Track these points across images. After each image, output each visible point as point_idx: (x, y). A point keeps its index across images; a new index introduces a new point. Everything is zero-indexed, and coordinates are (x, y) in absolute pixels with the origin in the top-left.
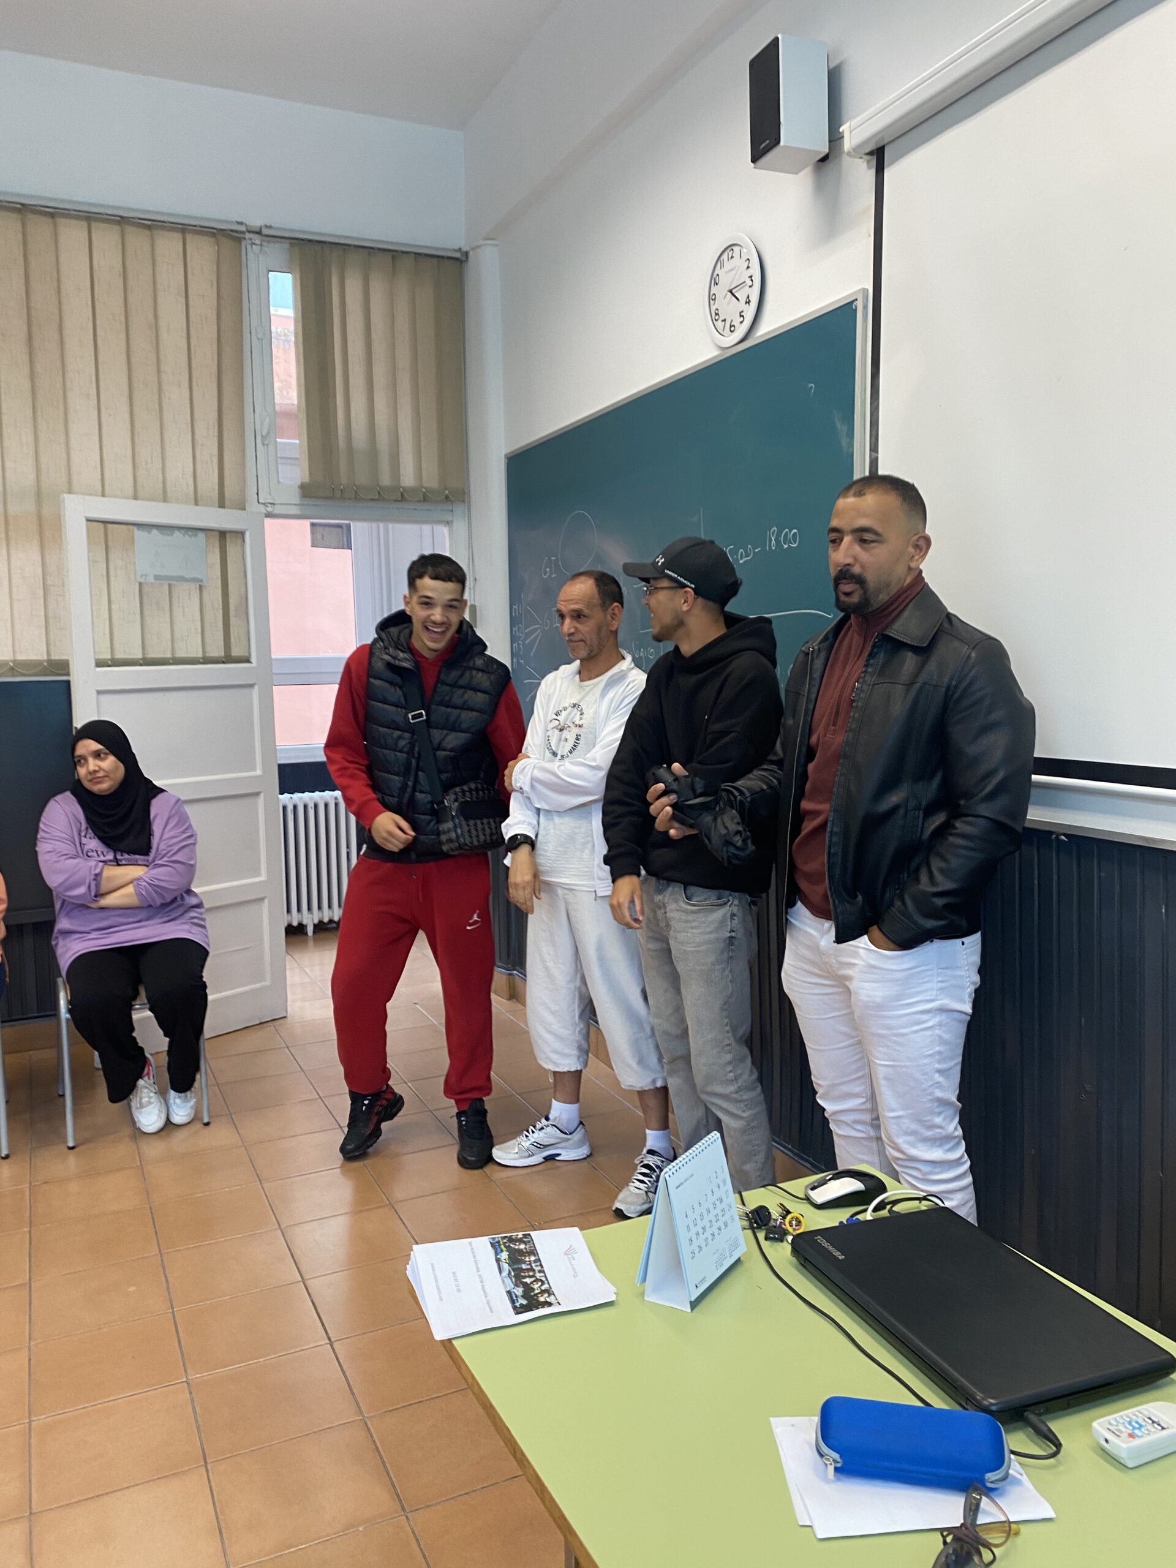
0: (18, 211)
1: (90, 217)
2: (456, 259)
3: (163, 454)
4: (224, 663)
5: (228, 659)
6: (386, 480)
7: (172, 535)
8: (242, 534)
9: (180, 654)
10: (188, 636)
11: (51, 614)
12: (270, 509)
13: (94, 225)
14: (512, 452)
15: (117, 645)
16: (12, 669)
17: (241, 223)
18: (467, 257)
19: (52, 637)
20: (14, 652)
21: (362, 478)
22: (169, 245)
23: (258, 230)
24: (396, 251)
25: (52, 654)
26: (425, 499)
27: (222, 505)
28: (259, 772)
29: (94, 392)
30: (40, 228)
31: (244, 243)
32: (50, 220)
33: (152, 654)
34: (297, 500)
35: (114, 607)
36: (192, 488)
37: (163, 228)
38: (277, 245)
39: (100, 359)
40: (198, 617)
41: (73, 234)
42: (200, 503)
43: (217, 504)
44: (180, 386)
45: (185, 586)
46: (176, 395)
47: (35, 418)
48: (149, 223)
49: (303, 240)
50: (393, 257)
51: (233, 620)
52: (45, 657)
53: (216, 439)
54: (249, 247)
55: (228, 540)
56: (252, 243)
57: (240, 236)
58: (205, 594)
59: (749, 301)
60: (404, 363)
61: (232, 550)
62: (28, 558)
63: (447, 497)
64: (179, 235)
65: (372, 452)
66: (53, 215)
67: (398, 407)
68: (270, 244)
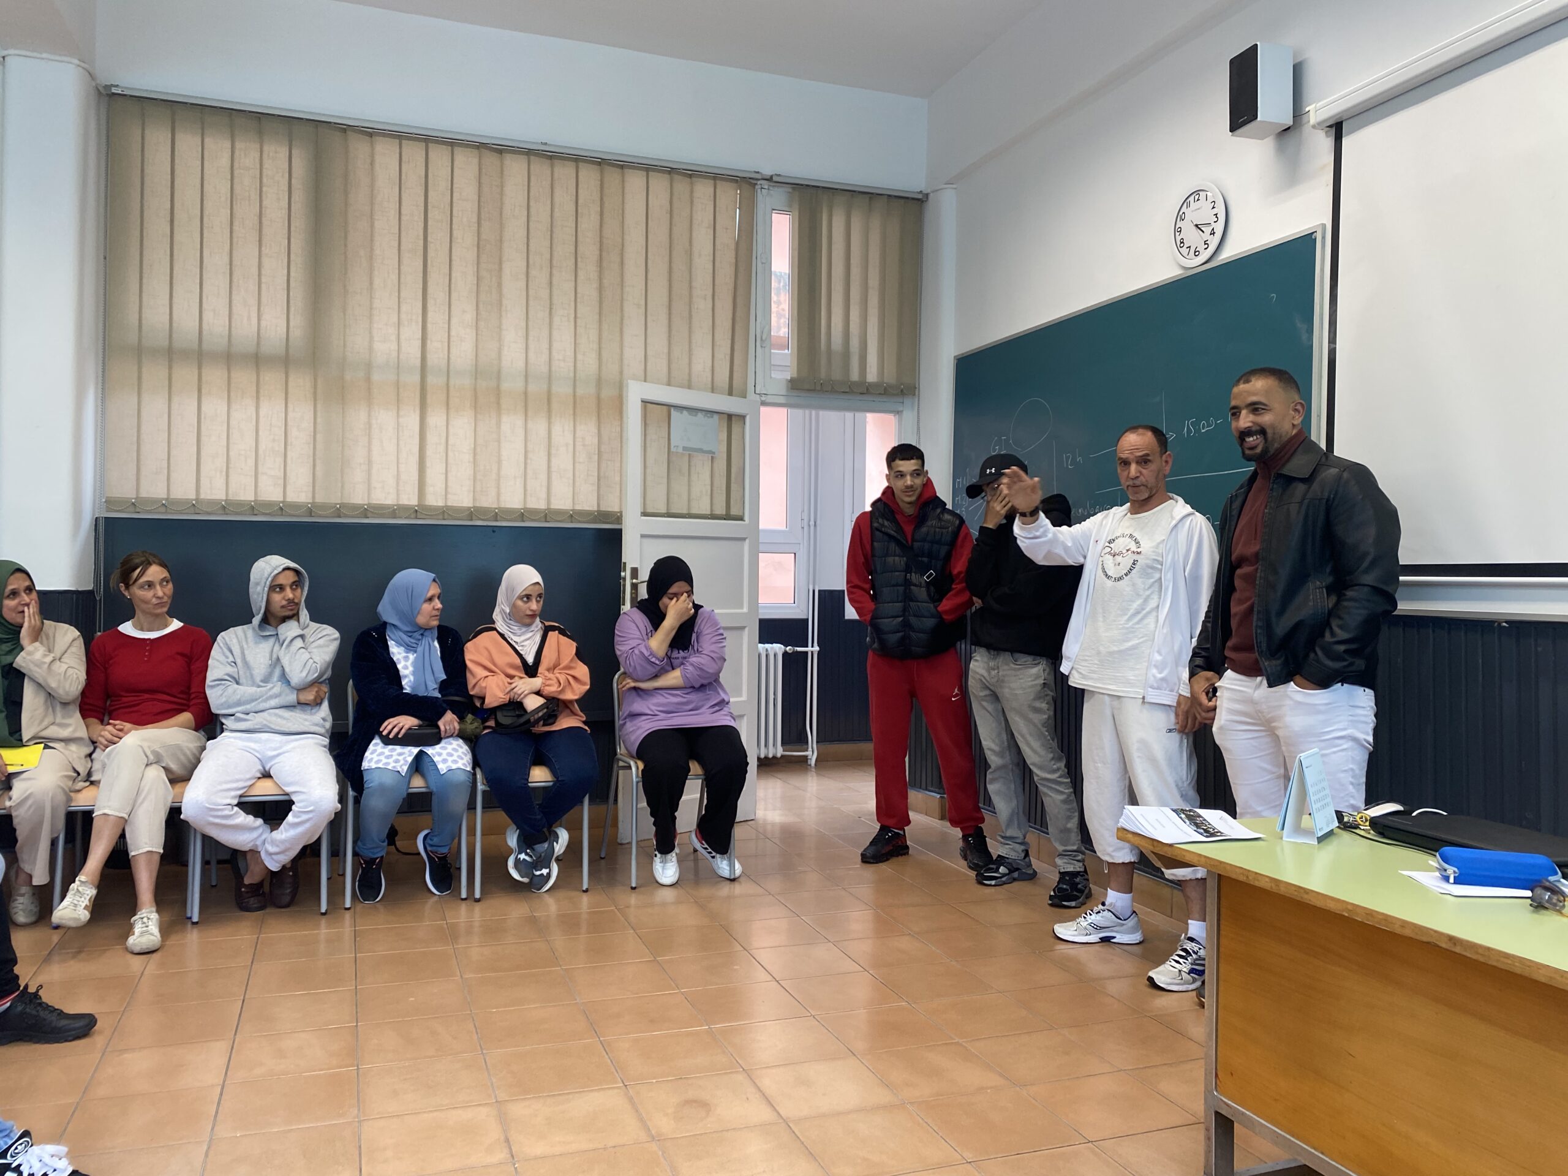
0: (599, 164)
1: (648, 168)
2: (918, 200)
3: (690, 350)
4: (725, 519)
5: (728, 517)
6: (855, 376)
7: (696, 416)
8: (742, 418)
9: (694, 511)
10: (700, 497)
11: (602, 474)
12: (763, 399)
13: (651, 173)
14: (963, 354)
15: (648, 502)
16: (571, 516)
17: (758, 172)
18: (927, 198)
19: (601, 493)
20: (574, 503)
21: (837, 375)
22: (703, 189)
23: (769, 177)
24: (872, 194)
25: (601, 507)
26: (885, 392)
27: (730, 393)
28: (745, 610)
29: (643, 302)
30: (613, 177)
31: (757, 187)
32: (619, 170)
33: (674, 511)
34: (784, 392)
35: (648, 471)
36: (710, 379)
37: (700, 176)
38: (780, 190)
39: (649, 276)
40: (708, 481)
41: (635, 181)
42: (715, 391)
43: (727, 392)
44: (705, 299)
45: (700, 456)
46: (702, 306)
47: (600, 321)
48: (690, 172)
49: (802, 185)
50: (870, 198)
51: (732, 485)
52: (595, 508)
53: (729, 342)
54: (759, 190)
55: (733, 422)
56: (762, 188)
57: (755, 182)
58: (715, 464)
59: (1214, 233)
60: (874, 281)
61: (736, 429)
62: (588, 430)
63: (902, 391)
64: (712, 182)
65: (846, 354)
66: (622, 167)
67: (868, 318)
68: (776, 189)
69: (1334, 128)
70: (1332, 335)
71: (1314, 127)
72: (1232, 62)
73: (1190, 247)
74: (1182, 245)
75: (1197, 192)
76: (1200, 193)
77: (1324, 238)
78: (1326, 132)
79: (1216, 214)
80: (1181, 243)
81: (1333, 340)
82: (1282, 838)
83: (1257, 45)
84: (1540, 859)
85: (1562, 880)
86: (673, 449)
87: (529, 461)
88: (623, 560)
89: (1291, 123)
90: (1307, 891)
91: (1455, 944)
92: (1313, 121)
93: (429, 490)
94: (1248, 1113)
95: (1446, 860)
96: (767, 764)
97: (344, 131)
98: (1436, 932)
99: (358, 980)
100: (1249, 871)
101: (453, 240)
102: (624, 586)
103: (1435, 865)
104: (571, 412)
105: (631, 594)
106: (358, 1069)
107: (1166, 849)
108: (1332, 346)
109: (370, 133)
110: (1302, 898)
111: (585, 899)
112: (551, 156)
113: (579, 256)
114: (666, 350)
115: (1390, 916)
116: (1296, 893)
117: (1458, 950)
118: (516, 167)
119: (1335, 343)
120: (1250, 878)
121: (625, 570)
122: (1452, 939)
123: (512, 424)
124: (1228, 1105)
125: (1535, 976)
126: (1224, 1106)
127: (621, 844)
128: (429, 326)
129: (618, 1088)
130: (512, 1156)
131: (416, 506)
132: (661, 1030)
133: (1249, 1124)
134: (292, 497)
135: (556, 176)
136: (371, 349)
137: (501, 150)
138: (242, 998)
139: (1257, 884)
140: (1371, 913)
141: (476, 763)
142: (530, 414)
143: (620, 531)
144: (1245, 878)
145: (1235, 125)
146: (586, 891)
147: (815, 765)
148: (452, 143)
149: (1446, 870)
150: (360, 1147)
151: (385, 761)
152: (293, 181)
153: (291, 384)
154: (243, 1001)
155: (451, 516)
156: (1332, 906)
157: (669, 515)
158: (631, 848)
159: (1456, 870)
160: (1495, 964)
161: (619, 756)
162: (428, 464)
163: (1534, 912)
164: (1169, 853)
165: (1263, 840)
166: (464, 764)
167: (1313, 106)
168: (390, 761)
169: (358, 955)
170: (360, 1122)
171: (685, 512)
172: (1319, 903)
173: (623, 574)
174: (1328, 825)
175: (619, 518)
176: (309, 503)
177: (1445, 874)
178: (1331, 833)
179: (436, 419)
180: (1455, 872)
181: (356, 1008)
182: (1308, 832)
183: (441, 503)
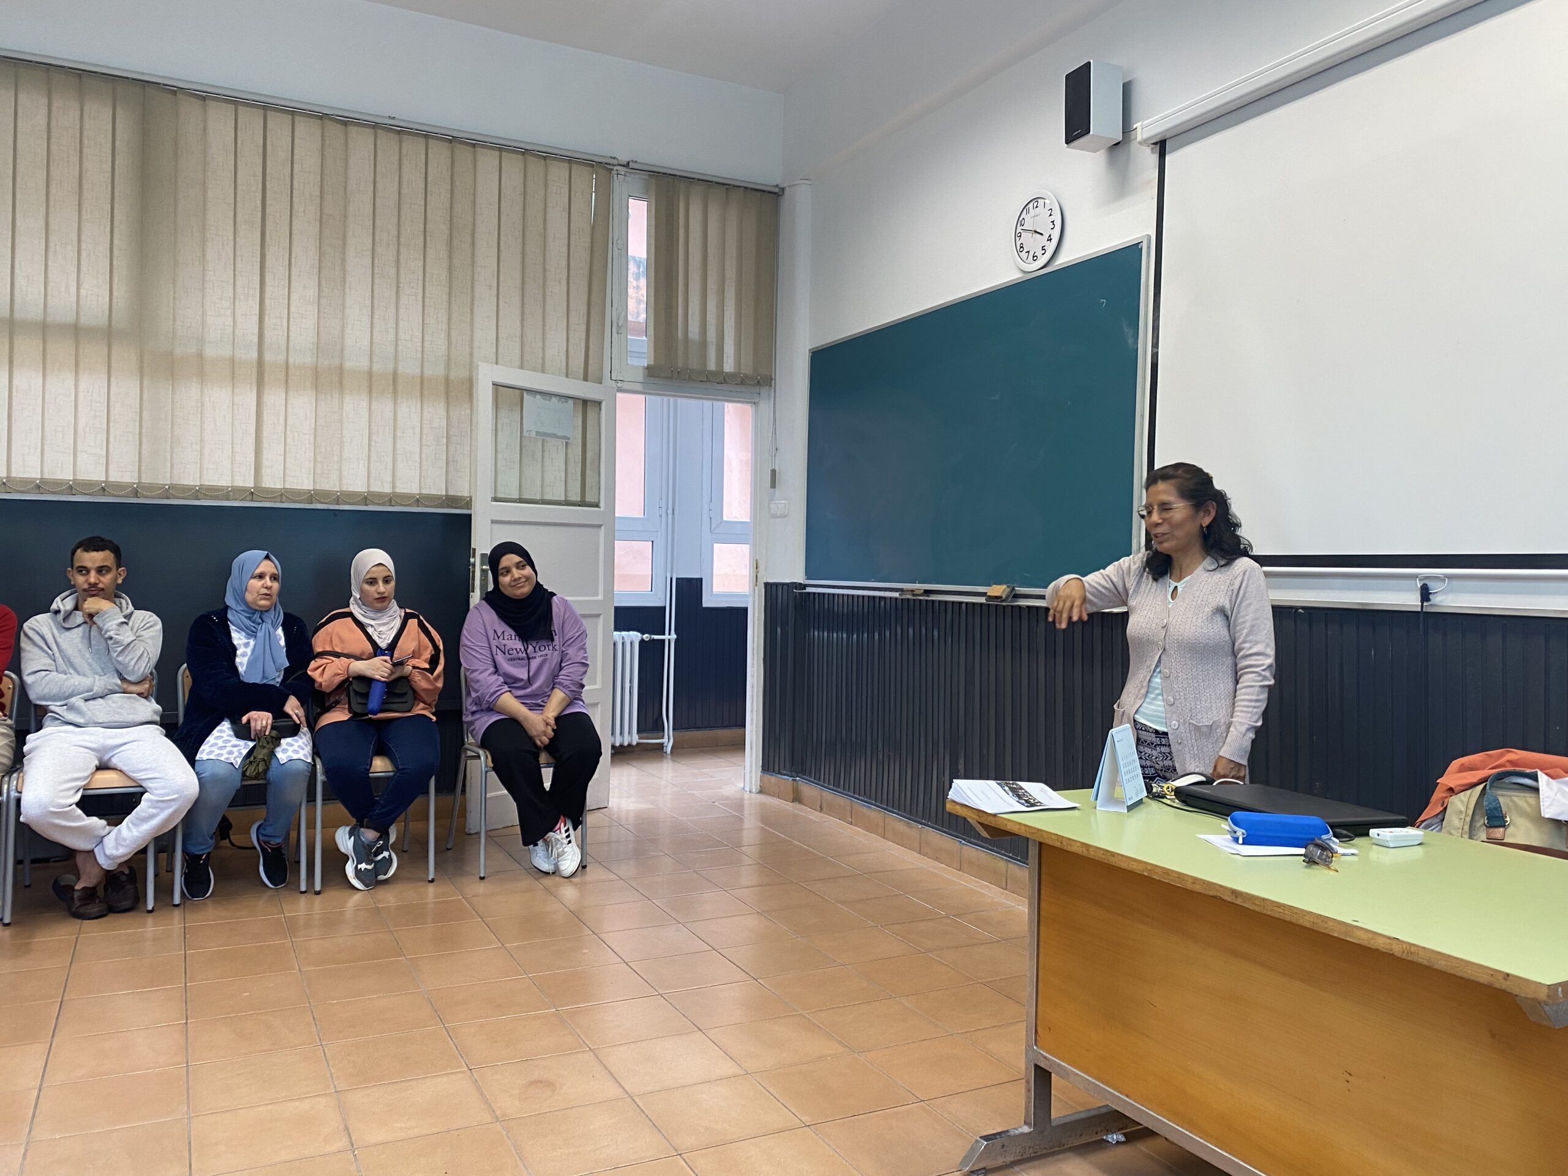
0: (450, 141)
1: (501, 148)
2: (775, 193)
3: (544, 334)
4: (579, 506)
5: (583, 503)
6: (712, 366)
7: (550, 400)
8: (599, 403)
9: (548, 497)
10: (554, 483)
11: (451, 459)
12: (620, 385)
13: (504, 153)
14: (817, 347)
15: (499, 487)
16: (419, 500)
17: (614, 158)
18: (783, 192)
19: (450, 477)
20: (420, 488)
21: (694, 363)
22: (558, 173)
23: (625, 164)
24: (729, 185)
25: (450, 491)
26: (742, 383)
27: (586, 379)
28: (600, 597)
29: (495, 284)
30: (464, 154)
31: (613, 172)
32: (471, 149)
33: (525, 496)
34: (641, 379)
35: (499, 455)
36: (564, 364)
37: (555, 159)
38: (637, 176)
39: (502, 258)
40: (563, 467)
41: (488, 161)
42: (569, 376)
43: (582, 377)
44: (560, 283)
45: (554, 441)
46: (557, 290)
47: (450, 302)
48: (546, 155)
49: (658, 173)
50: (727, 188)
51: (588, 472)
52: (443, 493)
53: (584, 327)
54: (615, 176)
55: (589, 408)
56: (618, 174)
57: (612, 167)
58: (570, 451)
59: (1051, 239)
60: (731, 273)
61: (591, 415)
62: (436, 412)
63: (758, 382)
64: (567, 165)
65: (704, 343)
66: (474, 146)
67: (725, 308)
68: (633, 176)
69: (1159, 146)
70: (1155, 339)
71: (1140, 143)
72: (1067, 77)
73: (1029, 252)
74: (1022, 249)
75: (1036, 199)
76: (1039, 200)
77: (1149, 247)
78: (1152, 149)
79: (1053, 222)
80: (1021, 247)
81: (1155, 345)
82: (1096, 808)
83: (1090, 63)
84: (1315, 820)
85: (1333, 838)
86: (525, 434)
87: (373, 444)
88: (473, 546)
89: (1121, 139)
90: (1113, 854)
91: (1236, 896)
92: (1139, 138)
93: (266, 472)
94: (1063, 1064)
95: (1235, 823)
96: (621, 753)
97: (175, 93)
98: (1221, 886)
99: (188, 976)
100: (1063, 837)
101: (294, 213)
102: (474, 572)
103: (1227, 828)
104: (419, 394)
105: (481, 580)
106: (188, 1066)
107: (991, 819)
108: (1155, 350)
109: (204, 97)
110: (1108, 860)
111: (431, 889)
112: (401, 131)
113: (428, 234)
114: (518, 333)
115: (1183, 874)
116: (1103, 856)
117: (1239, 902)
118: (361, 142)
119: (1157, 347)
120: (1064, 844)
121: (474, 556)
122: (1234, 892)
123: (355, 406)
124: (1045, 1058)
125: (1302, 922)
126: (1042, 1059)
127: (469, 834)
128: (267, 302)
129: (464, 1072)
130: (352, 1145)
131: (252, 488)
132: (509, 1015)
133: (1065, 1074)
134: (115, 477)
135: (404, 151)
136: (203, 323)
137: (346, 122)
138: (60, 1000)
139: (1069, 849)
140: (1167, 872)
141: (316, 752)
142: (374, 395)
143: (469, 516)
144: (1059, 844)
145: (1071, 137)
146: (432, 881)
147: (671, 752)
148: (294, 112)
149: (1235, 832)
150: (190, 1143)
151: (217, 752)
152: (117, 143)
153: (114, 357)
154: (61, 1003)
155: (290, 499)
156: (1134, 867)
157: (521, 501)
158: (480, 838)
159: (1244, 831)
160: (1269, 913)
161: (467, 746)
162: (265, 445)
163: (1307, 867)
164: (992, 822)
165: (1079, 810)
166: (305, 755)
167: (1140, 124)
168: (224, 752)
169: (188, 952)
170: (189, 1118)
171: (538, 497)
172: (1124, 865)
173: (472, 560)
174: (1137, 795)
175: (468, 503)
176: (135, 483)
177: (1235, 836)
178: (1140, 802)
179: (274, 398)
180: (1243, 833)
181: (186, 1006)
182: (1119, 802)
183: (279, 485)
